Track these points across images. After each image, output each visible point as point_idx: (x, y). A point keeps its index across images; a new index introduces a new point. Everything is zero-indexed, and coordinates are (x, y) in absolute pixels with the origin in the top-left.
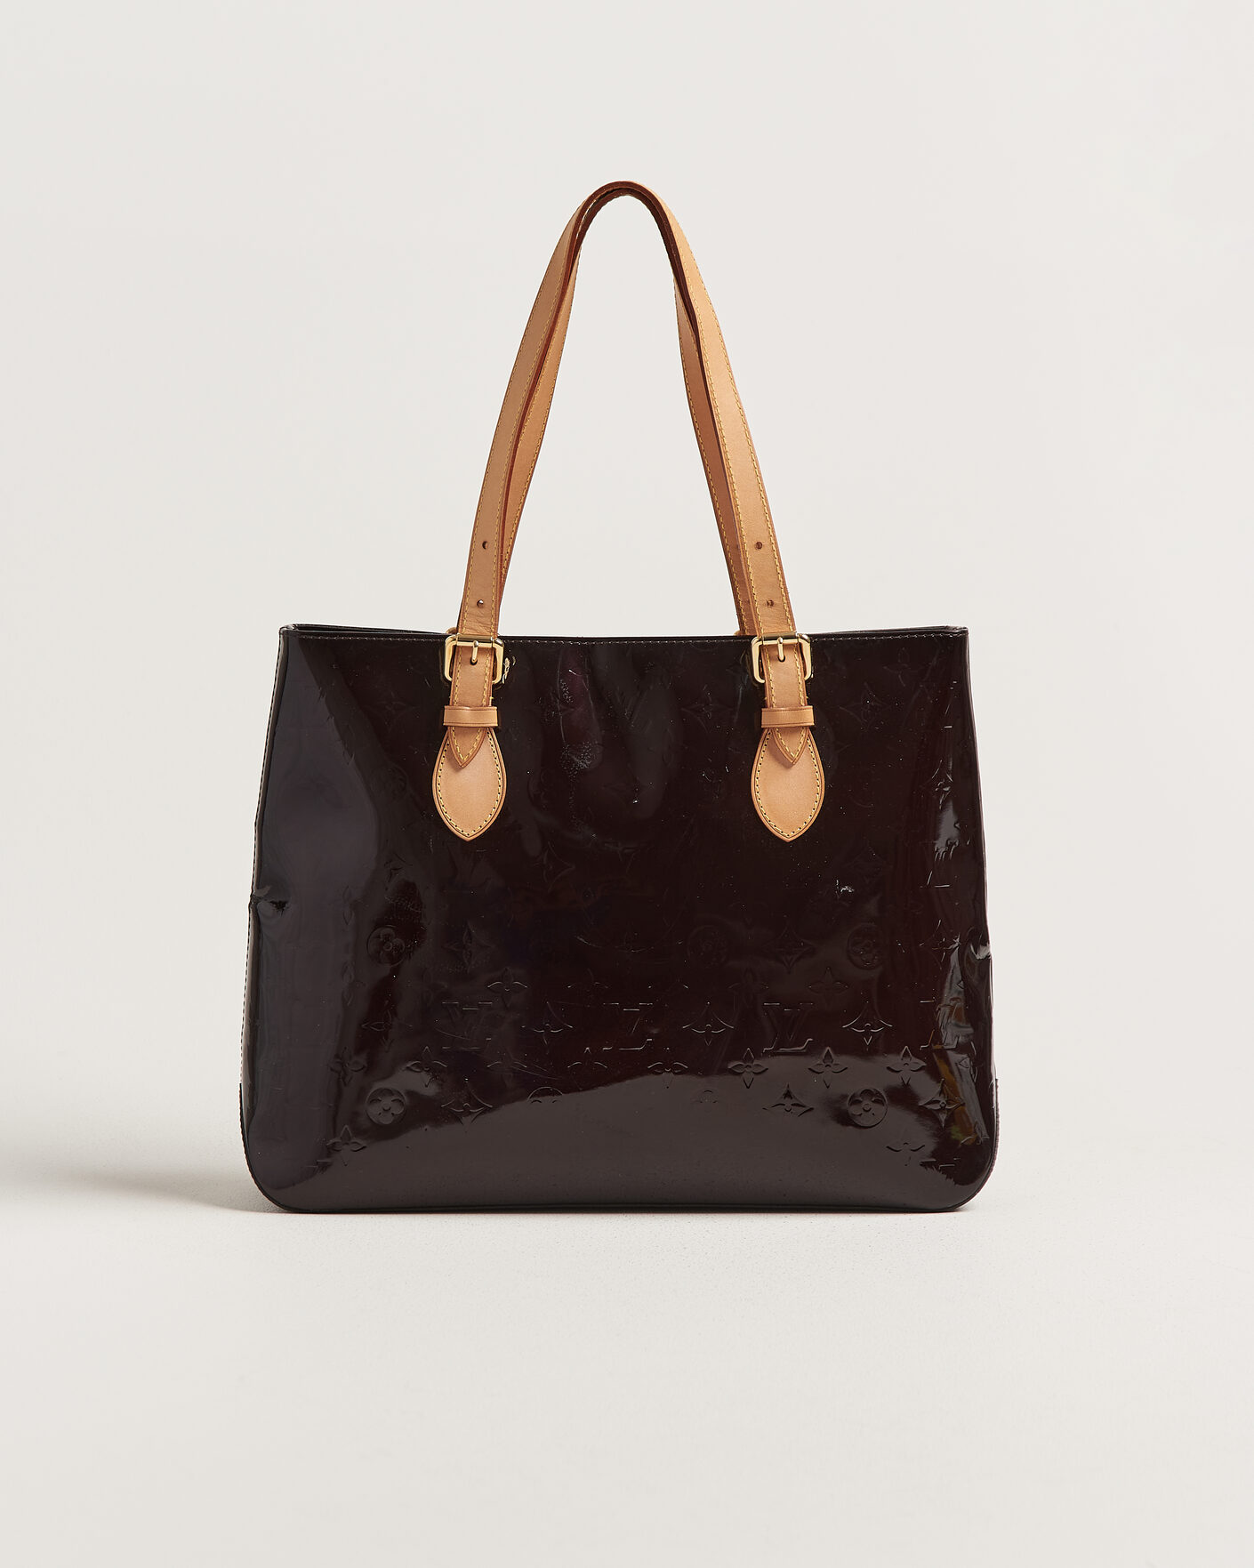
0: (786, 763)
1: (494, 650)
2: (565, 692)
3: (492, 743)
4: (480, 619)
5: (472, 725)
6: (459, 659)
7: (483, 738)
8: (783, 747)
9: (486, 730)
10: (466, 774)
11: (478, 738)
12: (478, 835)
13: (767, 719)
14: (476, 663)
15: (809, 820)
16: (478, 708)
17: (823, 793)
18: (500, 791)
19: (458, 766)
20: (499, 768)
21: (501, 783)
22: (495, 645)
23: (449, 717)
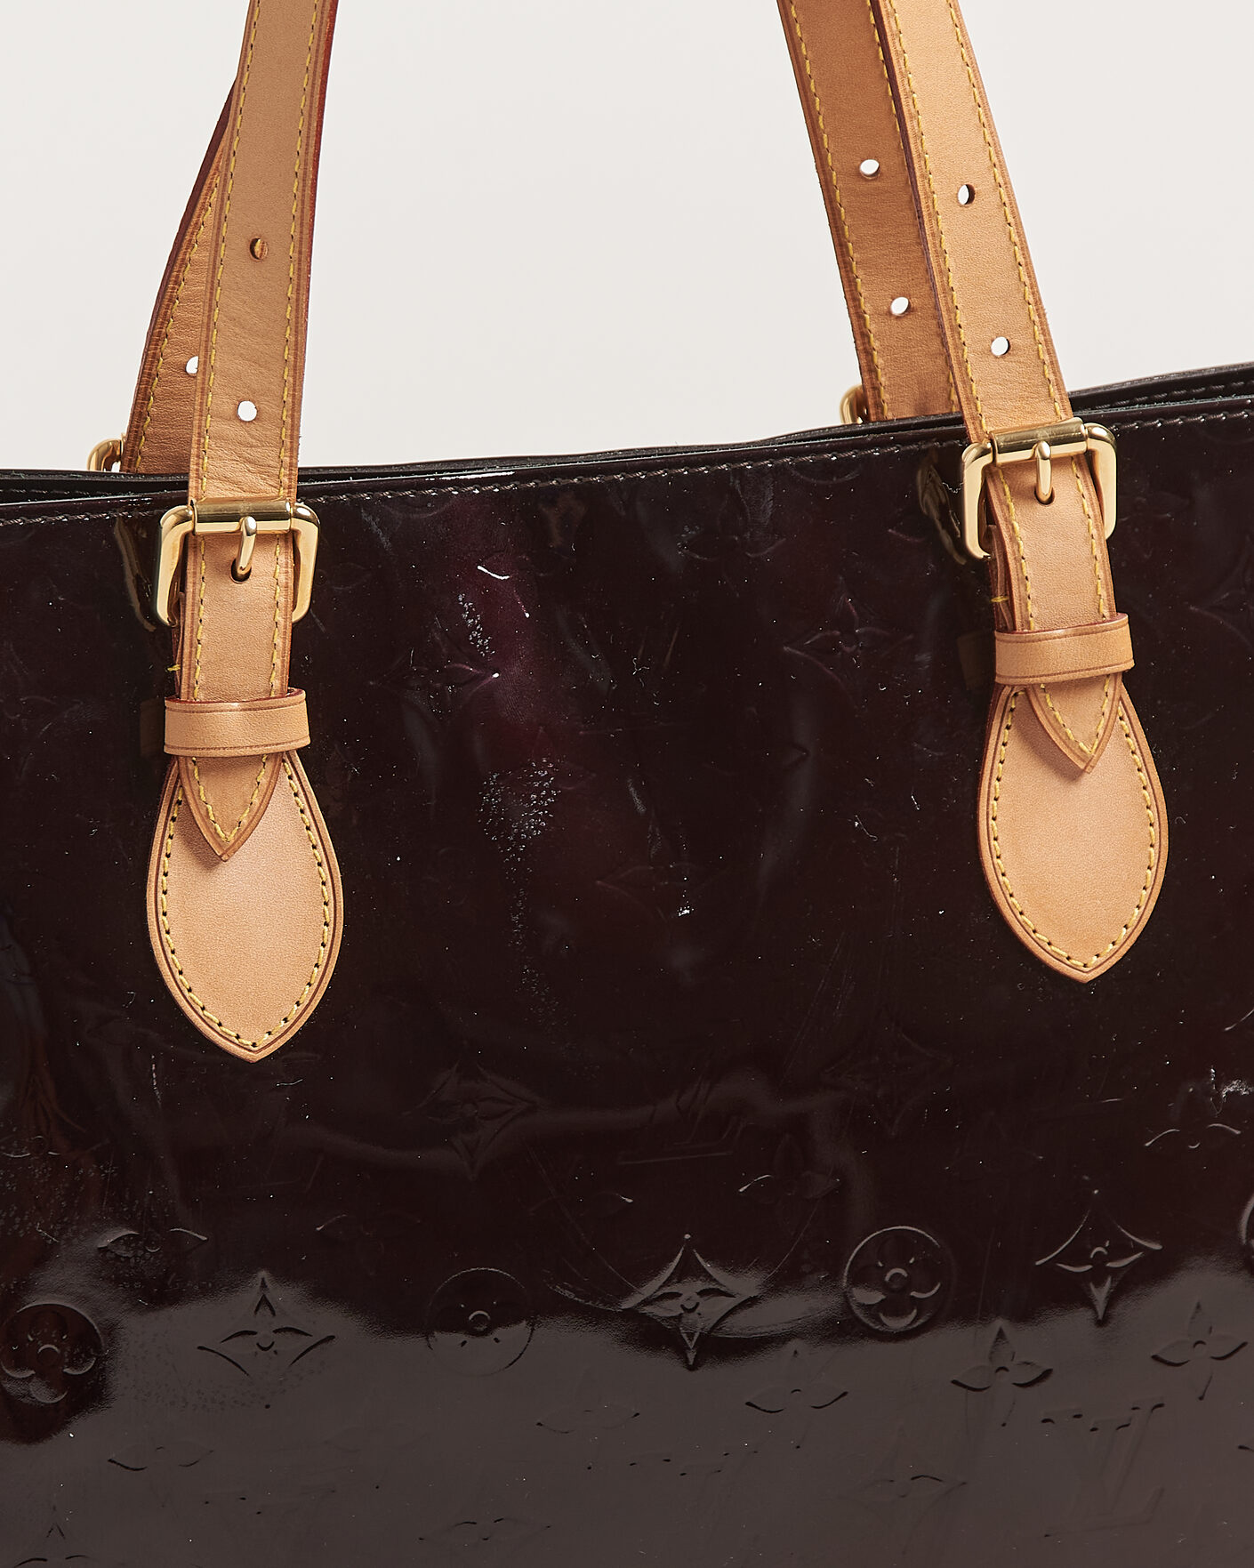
0: (1068, 770)
1: (291, 537)
2: (474, 627)
3: (297, 787)
4: (247, 452)
5: (249, 752)
6: (199, 568)
7: (275, 776)
8: (1059, 728)
9: (280, 758)
10: (230, 872)
11: (263, 780)
12: (280, 1043)
13: (1011, 662)
14: (247, 576)
15: (1135, 919)
16: (258, 703)
17: (1165, 842)
18: (330, 918)
19: (208, 856)
20: (319, 853)
21: (329, 896)
22: (296, 524)
23: (179, 733)
